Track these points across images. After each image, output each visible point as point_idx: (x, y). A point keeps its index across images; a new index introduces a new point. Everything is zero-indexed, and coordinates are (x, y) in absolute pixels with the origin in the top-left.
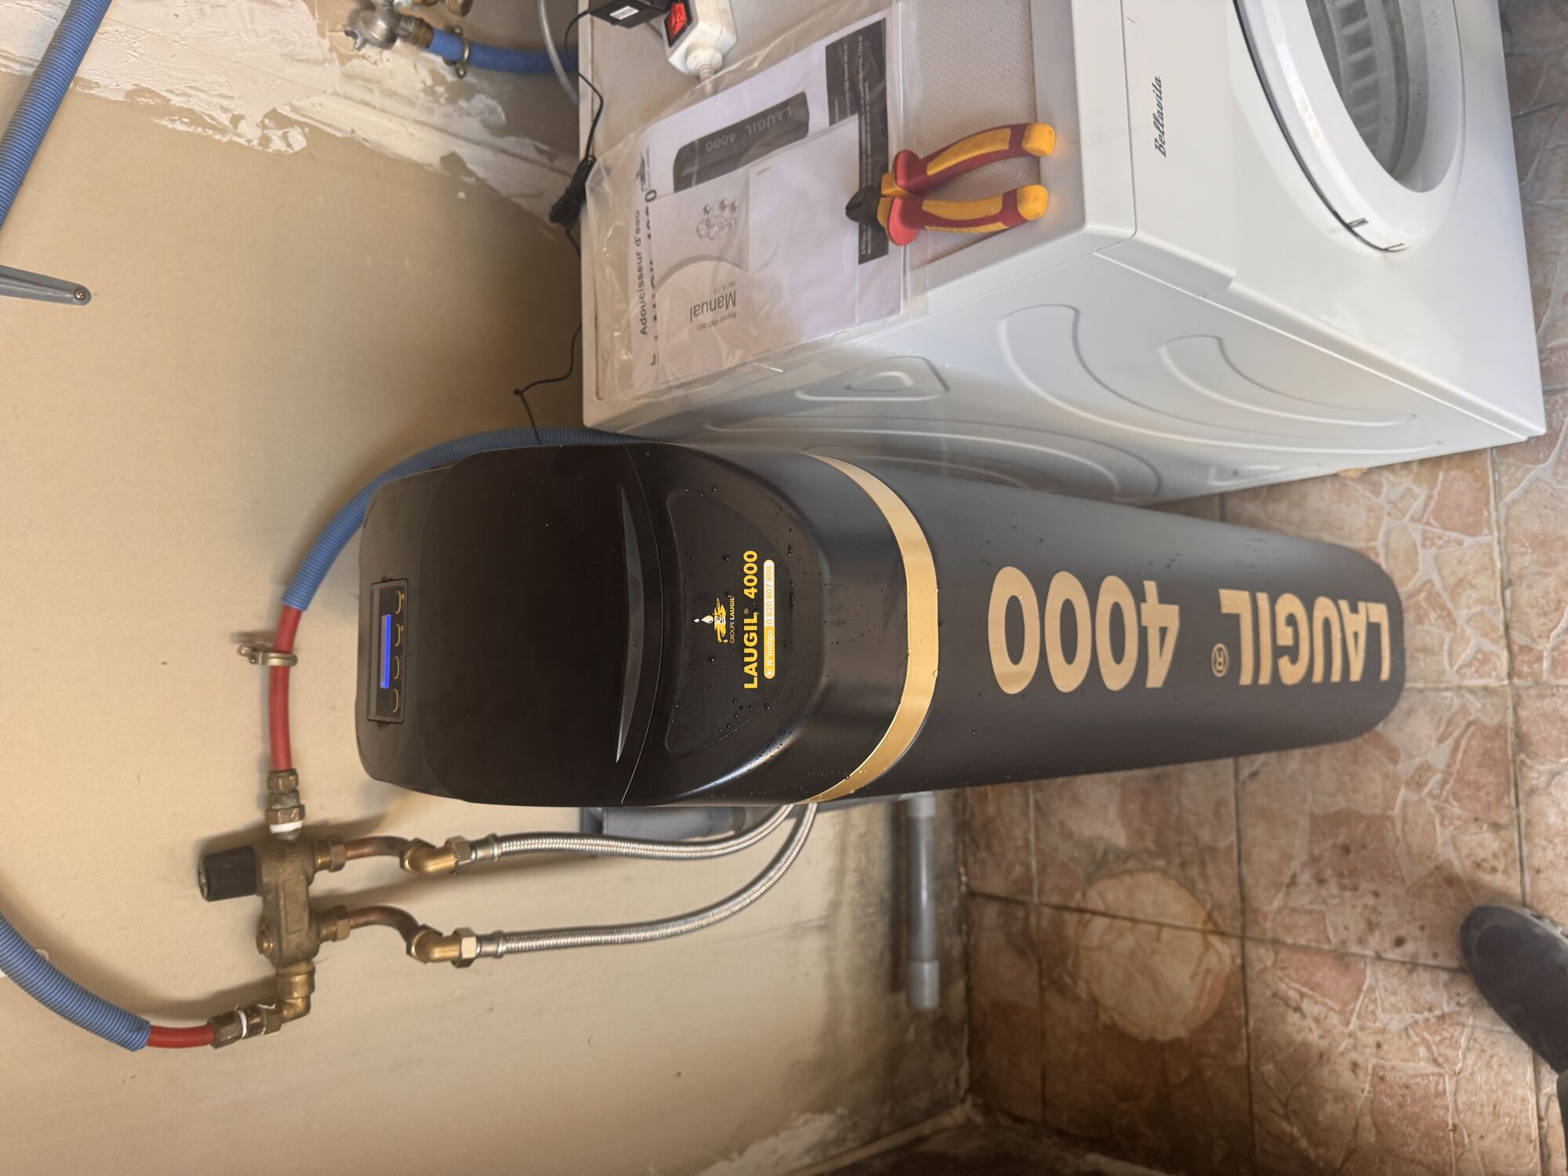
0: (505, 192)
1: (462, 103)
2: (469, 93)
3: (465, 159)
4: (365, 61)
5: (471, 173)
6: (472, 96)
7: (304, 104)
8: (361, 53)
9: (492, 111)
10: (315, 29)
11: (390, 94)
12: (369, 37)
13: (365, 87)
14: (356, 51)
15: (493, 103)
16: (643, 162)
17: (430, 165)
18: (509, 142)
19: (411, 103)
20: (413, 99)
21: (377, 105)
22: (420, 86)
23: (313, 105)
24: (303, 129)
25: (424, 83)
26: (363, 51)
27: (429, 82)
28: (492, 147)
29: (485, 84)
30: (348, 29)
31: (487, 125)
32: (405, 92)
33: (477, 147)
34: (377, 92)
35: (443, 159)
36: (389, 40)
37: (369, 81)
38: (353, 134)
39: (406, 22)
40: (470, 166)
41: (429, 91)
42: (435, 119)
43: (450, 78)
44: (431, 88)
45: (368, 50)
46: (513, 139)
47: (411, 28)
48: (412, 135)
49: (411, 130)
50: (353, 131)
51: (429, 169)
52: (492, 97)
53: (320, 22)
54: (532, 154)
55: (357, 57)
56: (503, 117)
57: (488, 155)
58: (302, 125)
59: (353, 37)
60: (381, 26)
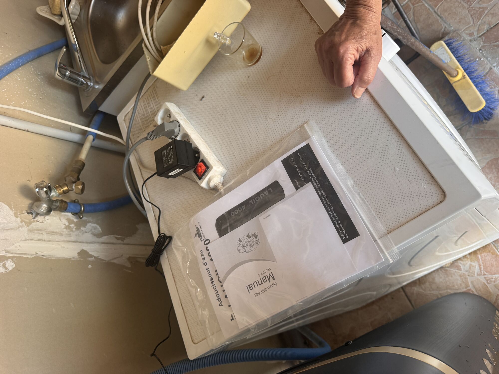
0: (107, 259)
1: (83, 229)
2: (85, 224)
3: (88, 251)
4: (38, 222)
5: (91, 256)
6: (86, 225)
7: (12, 248)
8: (35, 220)
9: (95, 228)
10: (13, 215)
11: (51, 233)
12: (39, 212)
13: (39, 233)
14: (33, 220)
15: (95, 225)
16: (198, 229)
17: (74, 258)
18: (105, 239)
19: (61, 234)
20: (62, 232)
21: (46, 239)
22: (63, 226)
23: (16, 247)
24: (12, 260)
25: (65, 225)
26: (37, 219)
27: (67, 224)
28: (98, 242)
29: (90, 219)
30: (29, 211)
31: (94, 235)
32: (57, 230)
33: (92, 244)
34: (45, 234)
35: (79, 254)
36: (49, 211)
37: (41, 230)
38: (37, 255)
39: (56, 202)
40: (90, 253)
41: (68, 227)
42: (73, 238)
43: (75, 220)
44: (68, 226)
45: (39, 218)
46: (106, 237)
47: (58, 204)
48: (64, 247)
49: (63, 246)
50: (37, 253)
51: (73, 259)
52: (94, 223)
53: (15, 211)
54: (115, 241)
55: (34, 222)
56: (100, 229)
57: (97, 246)
58: (11, 258)
59: (31, 214)
60: (45, 206)
